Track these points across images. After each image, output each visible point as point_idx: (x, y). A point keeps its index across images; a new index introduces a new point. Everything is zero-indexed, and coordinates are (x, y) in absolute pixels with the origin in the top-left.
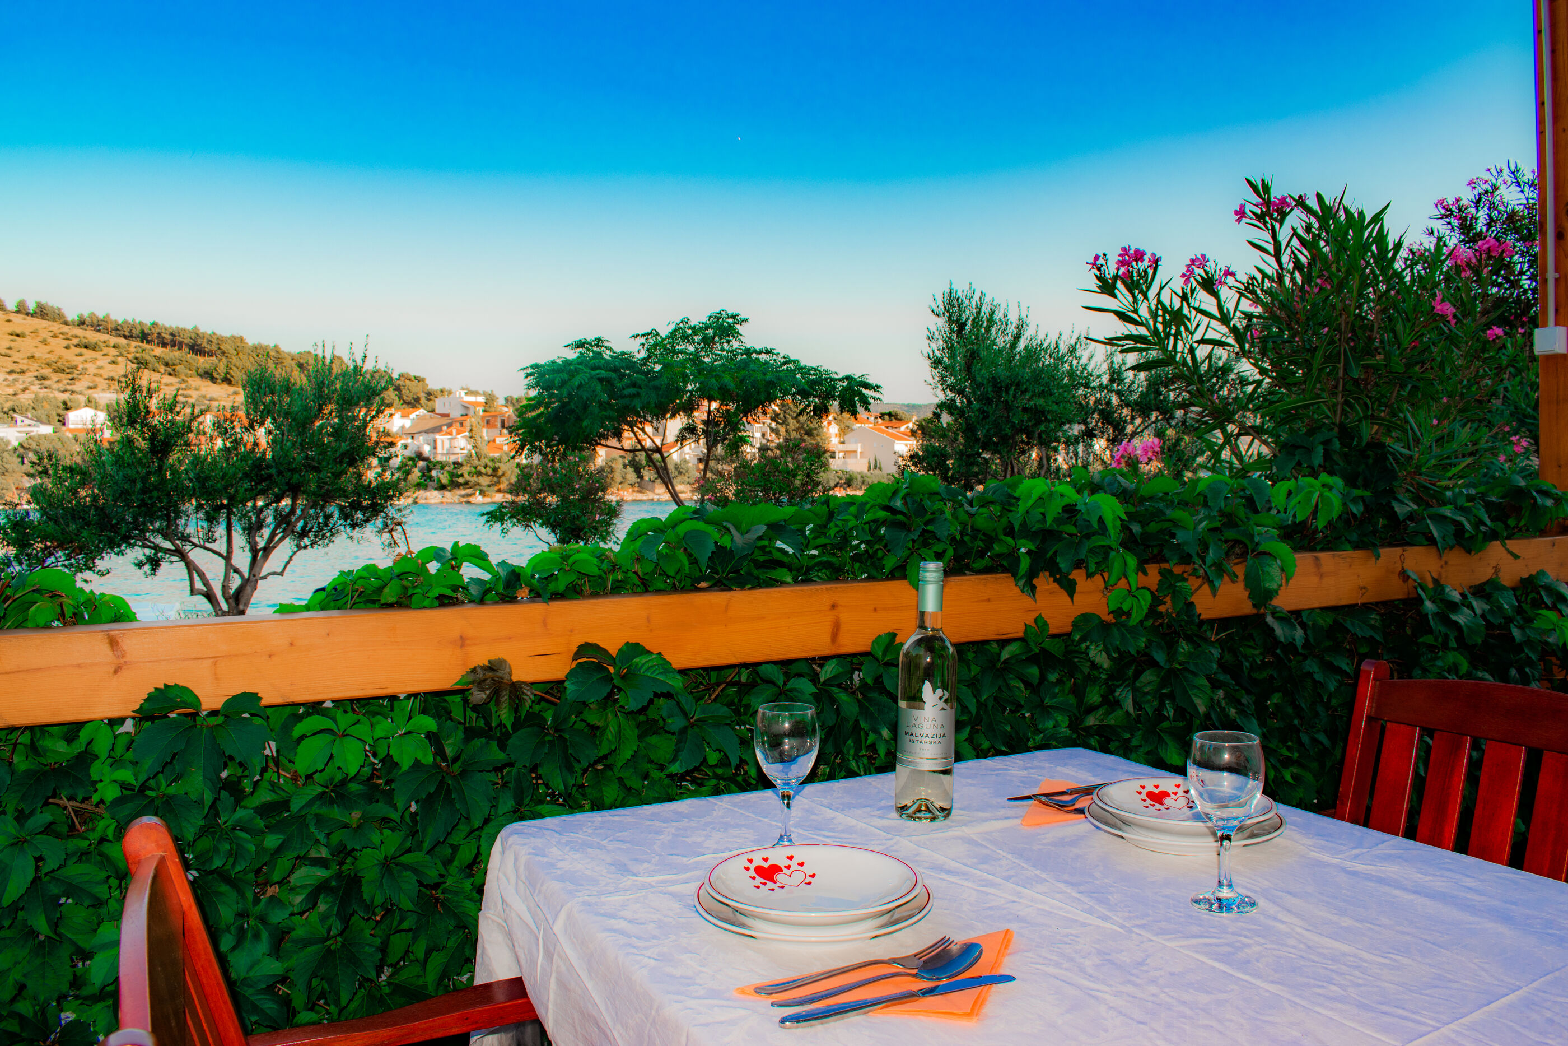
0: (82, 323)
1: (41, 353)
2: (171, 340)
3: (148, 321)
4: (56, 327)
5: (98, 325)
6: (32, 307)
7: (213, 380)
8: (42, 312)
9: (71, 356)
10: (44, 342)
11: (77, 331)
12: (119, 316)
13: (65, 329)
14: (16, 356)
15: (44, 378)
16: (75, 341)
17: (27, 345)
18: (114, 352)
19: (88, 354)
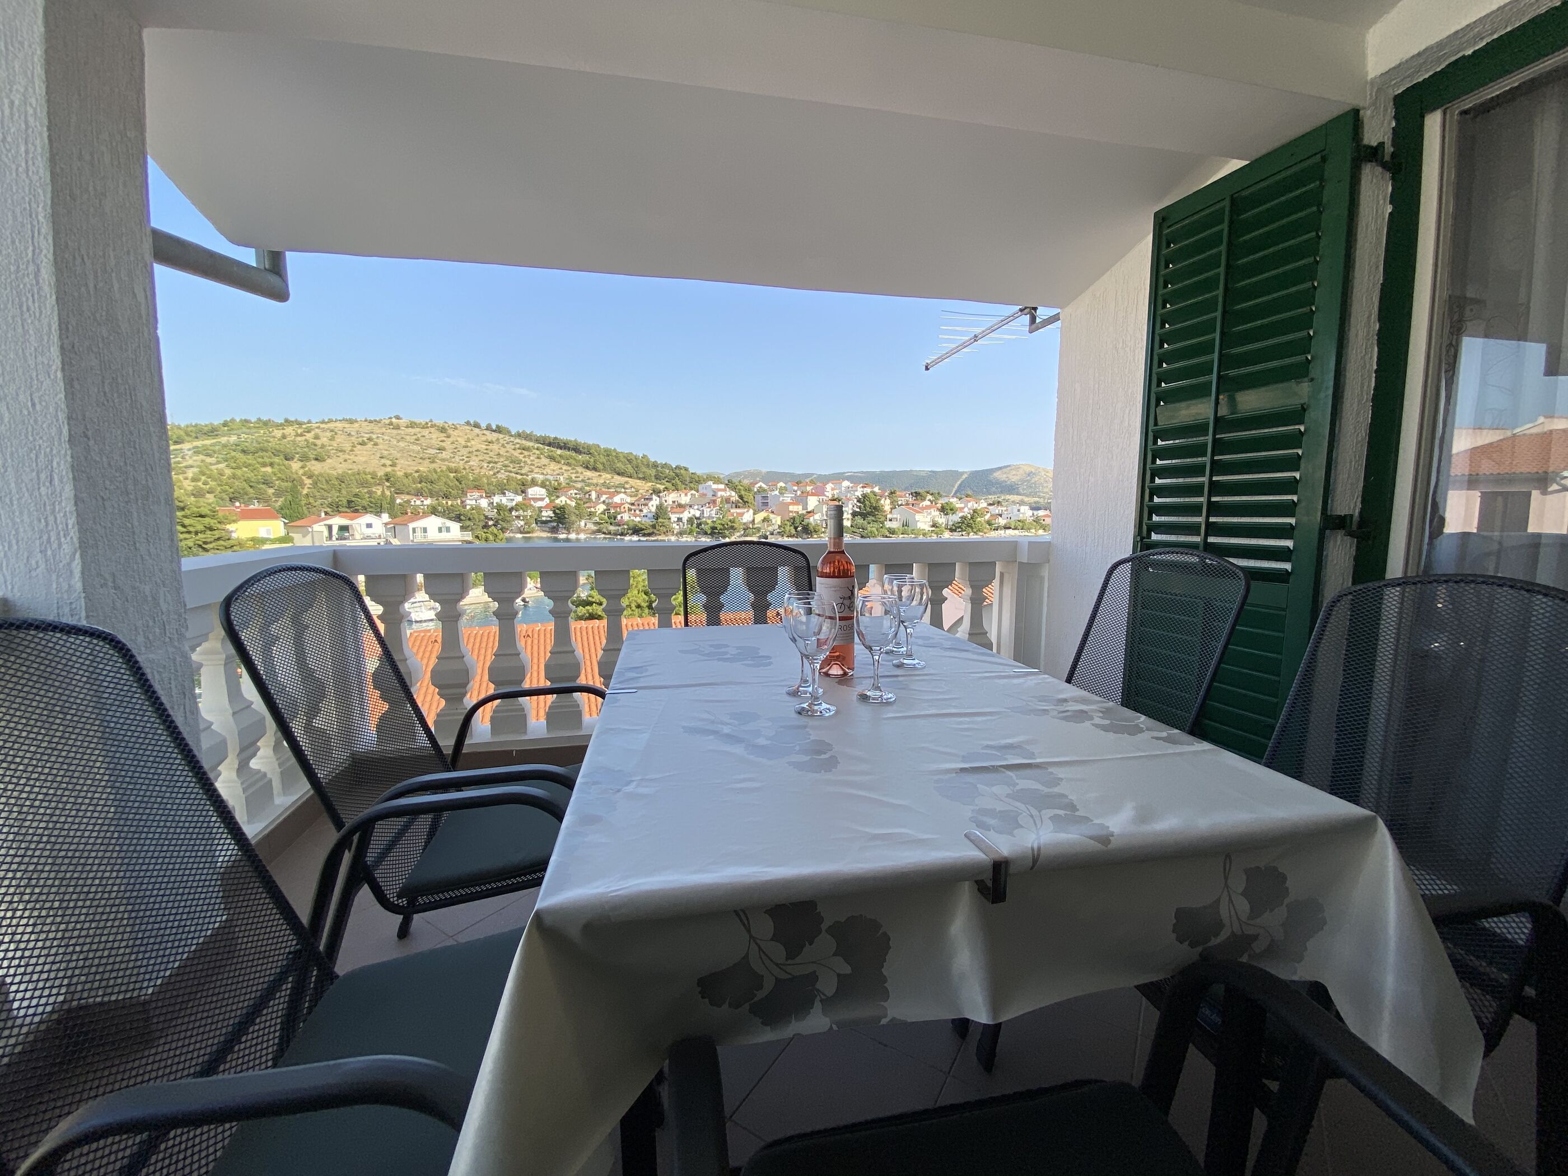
0: (519, 435)
1: (502, 452)
2: (564, 446)
3: (553, 436)
4: (507, 438)
5: (528, 437)
6: (494, 428)
7: (587, 468)
8: (499, 430)
9: (516, 453)
10: (503, 446)
11: (518, 441)
12: (538, 433)
13: (512, 439)
14: (491, 454)
15: (506, 466)
16: (518, 446)
17: (495, 447)
18: (537, 452)
19: (526, 453)
